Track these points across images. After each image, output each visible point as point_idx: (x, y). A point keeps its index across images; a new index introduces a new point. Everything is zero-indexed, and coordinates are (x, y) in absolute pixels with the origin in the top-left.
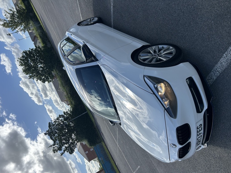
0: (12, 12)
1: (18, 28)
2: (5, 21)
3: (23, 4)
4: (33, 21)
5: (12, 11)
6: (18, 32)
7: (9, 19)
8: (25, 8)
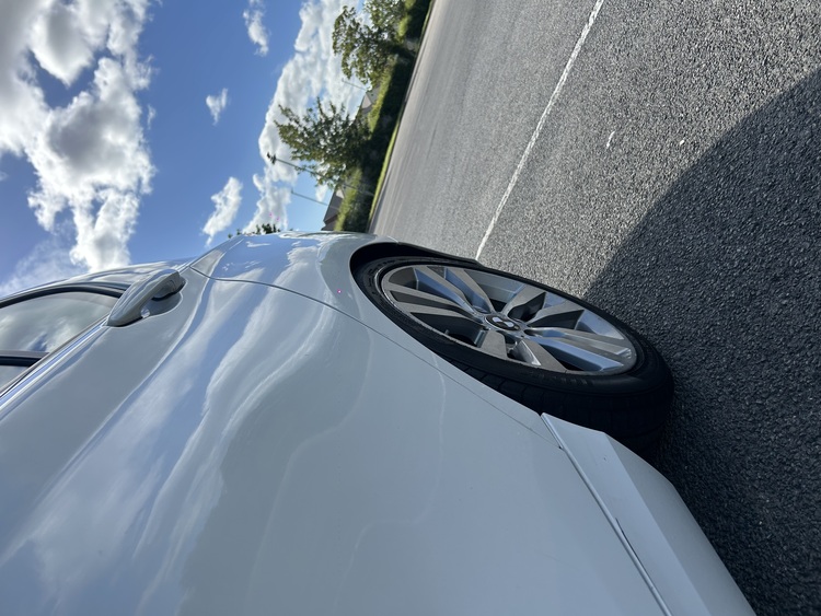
0: (330, 115)
1: (313, 162)
2: (298, 123)
3: (377, 117)
4: (363, 175)
5: (334, 112)
6: (304, 169)
7: (309, 126)
8: (372, 130)
